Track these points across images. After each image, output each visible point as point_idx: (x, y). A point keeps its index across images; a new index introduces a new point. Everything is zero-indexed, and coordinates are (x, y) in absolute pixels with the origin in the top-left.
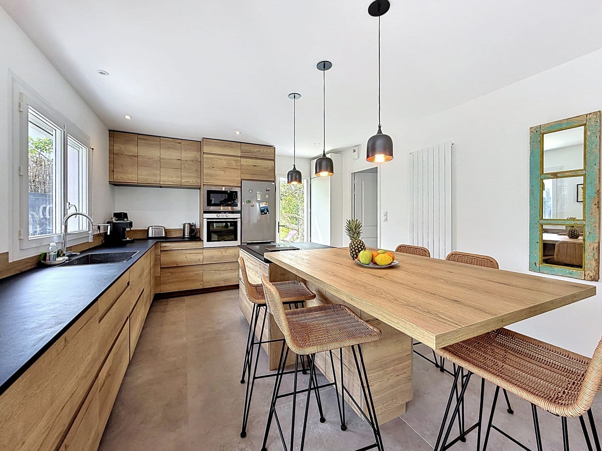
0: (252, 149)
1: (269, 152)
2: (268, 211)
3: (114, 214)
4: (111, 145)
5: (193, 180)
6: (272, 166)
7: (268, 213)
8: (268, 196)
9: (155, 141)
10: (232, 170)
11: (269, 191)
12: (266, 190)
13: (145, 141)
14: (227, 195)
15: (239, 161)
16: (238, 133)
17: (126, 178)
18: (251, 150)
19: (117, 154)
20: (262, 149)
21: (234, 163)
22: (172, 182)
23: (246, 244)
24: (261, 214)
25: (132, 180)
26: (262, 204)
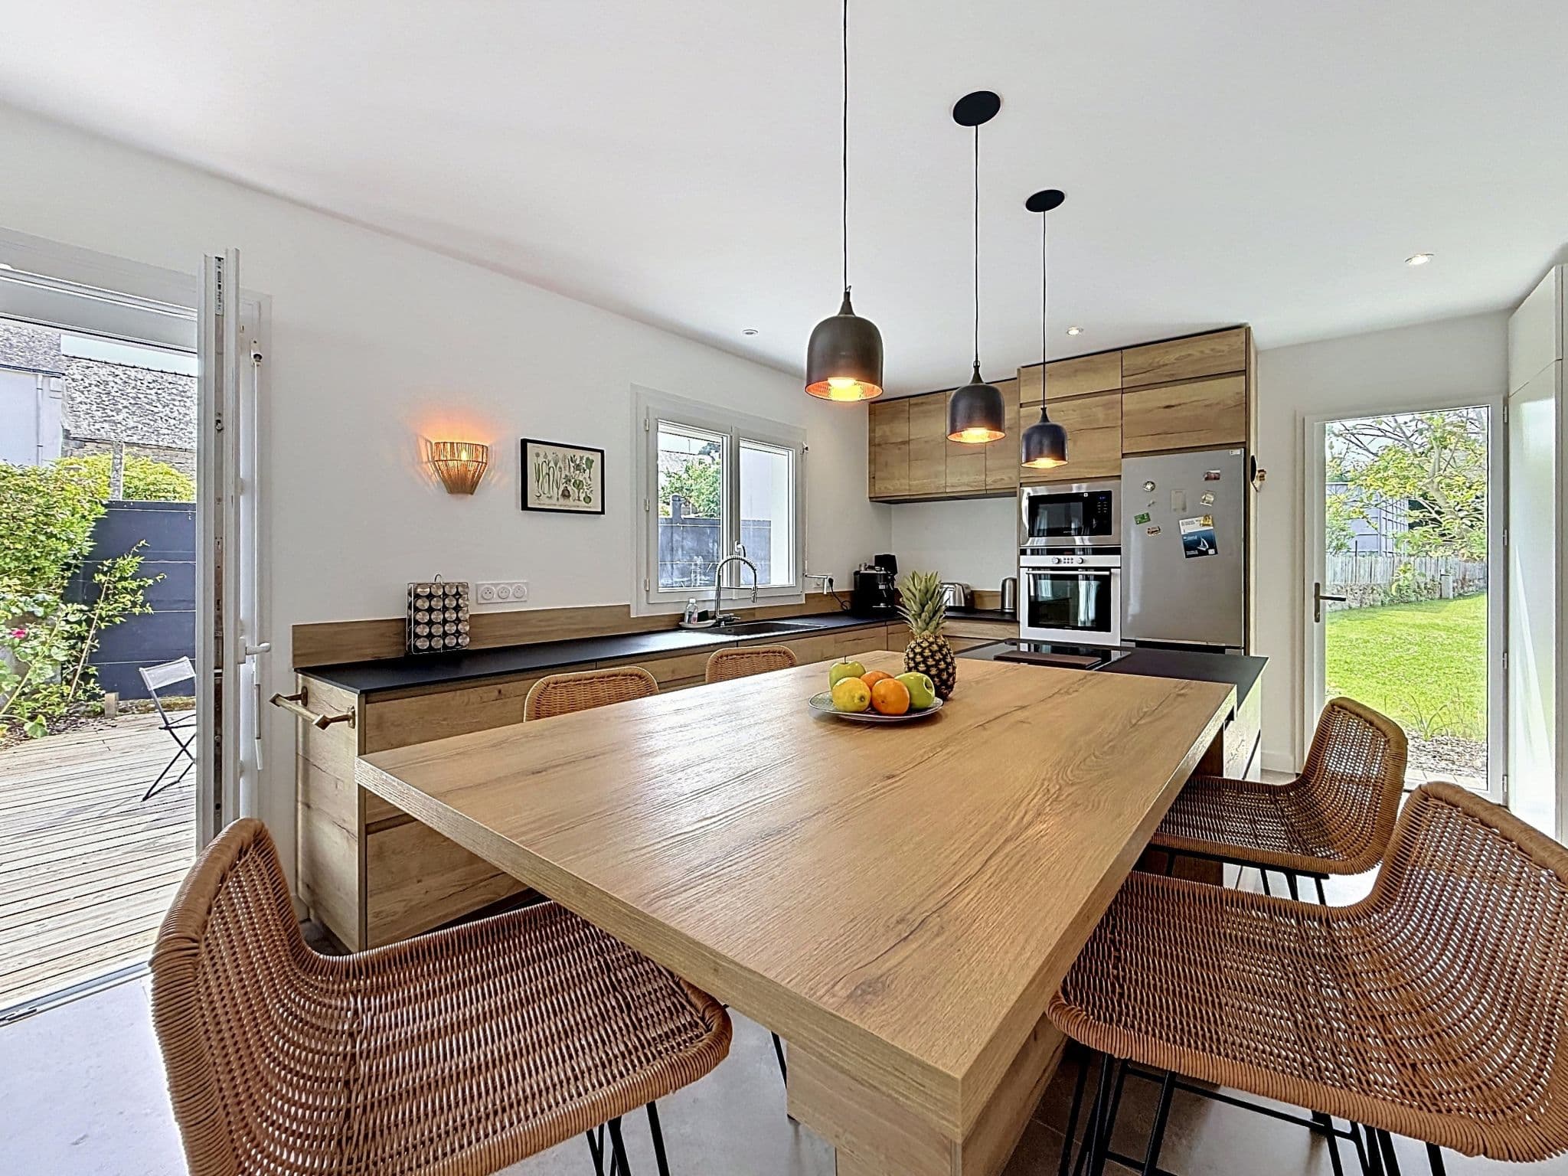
0: (1157, 356)
1: (1226, 348)
2: (1212, 545)
3: (877, 557)
4: (872, 431)
5: (1010, 475)
6: (1241, 393)
7: (1211, 551)
8: (1215, 497)
9: (936, 402)
10: (1097, 434)
11: (1216, 478)
12: (1207, 479)
13: (921, 408)
14: (1081, 504)
15: (1117, 403)
16: (1074, 332)
17: (892, 488)
18: (1157, 360)
19: (879, 445)
20: (1195, 349)
21: (1100, 413)
22: (968, 485)
23: (1133, 645)
24: (1187, 556)
25: (900, 491)
26: (1188, 524)
